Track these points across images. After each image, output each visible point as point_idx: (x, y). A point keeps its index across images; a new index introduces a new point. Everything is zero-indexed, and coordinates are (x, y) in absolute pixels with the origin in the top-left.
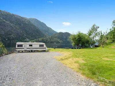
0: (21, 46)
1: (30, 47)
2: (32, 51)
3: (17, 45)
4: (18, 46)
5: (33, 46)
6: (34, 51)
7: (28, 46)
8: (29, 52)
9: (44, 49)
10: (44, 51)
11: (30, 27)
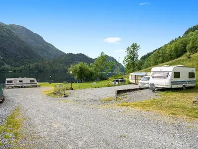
0: (11, 82)
1: (20, 83)
2: (22, 87)
3: (6, 82)
4: (8, 82)
5: (24, 82)
6: (25, 87)
7: (18, 82)
8: (19, 87)
9: (35, 85)
10: (35, 86)
11: (12, 42)
